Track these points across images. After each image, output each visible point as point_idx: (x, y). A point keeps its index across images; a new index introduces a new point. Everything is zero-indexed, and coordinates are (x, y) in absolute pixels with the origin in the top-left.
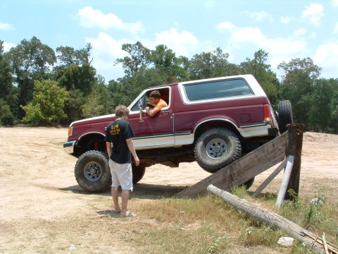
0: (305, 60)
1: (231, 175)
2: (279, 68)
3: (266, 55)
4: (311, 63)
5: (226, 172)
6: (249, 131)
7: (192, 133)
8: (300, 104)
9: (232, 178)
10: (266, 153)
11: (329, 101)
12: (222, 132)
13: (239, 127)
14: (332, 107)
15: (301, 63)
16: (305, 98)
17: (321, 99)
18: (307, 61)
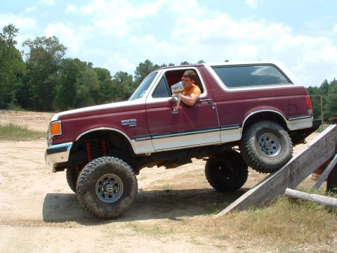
0: (51, 38)
1: (291, 175)
2: (23, 46)
3: (17, 30)
4: (57, 42)
5: (287, 172)
6: (295, 124)
7: (241, 126)
8: (47, 83)
9: (292, 178)
10: (320, 148)
11: (75, 81)
12: (273, 125)
13: (287, 120)
14: (77, 87)
15: (48, 41)
16: (51, 77)
17: (68, 78)
18: (52, 39)
